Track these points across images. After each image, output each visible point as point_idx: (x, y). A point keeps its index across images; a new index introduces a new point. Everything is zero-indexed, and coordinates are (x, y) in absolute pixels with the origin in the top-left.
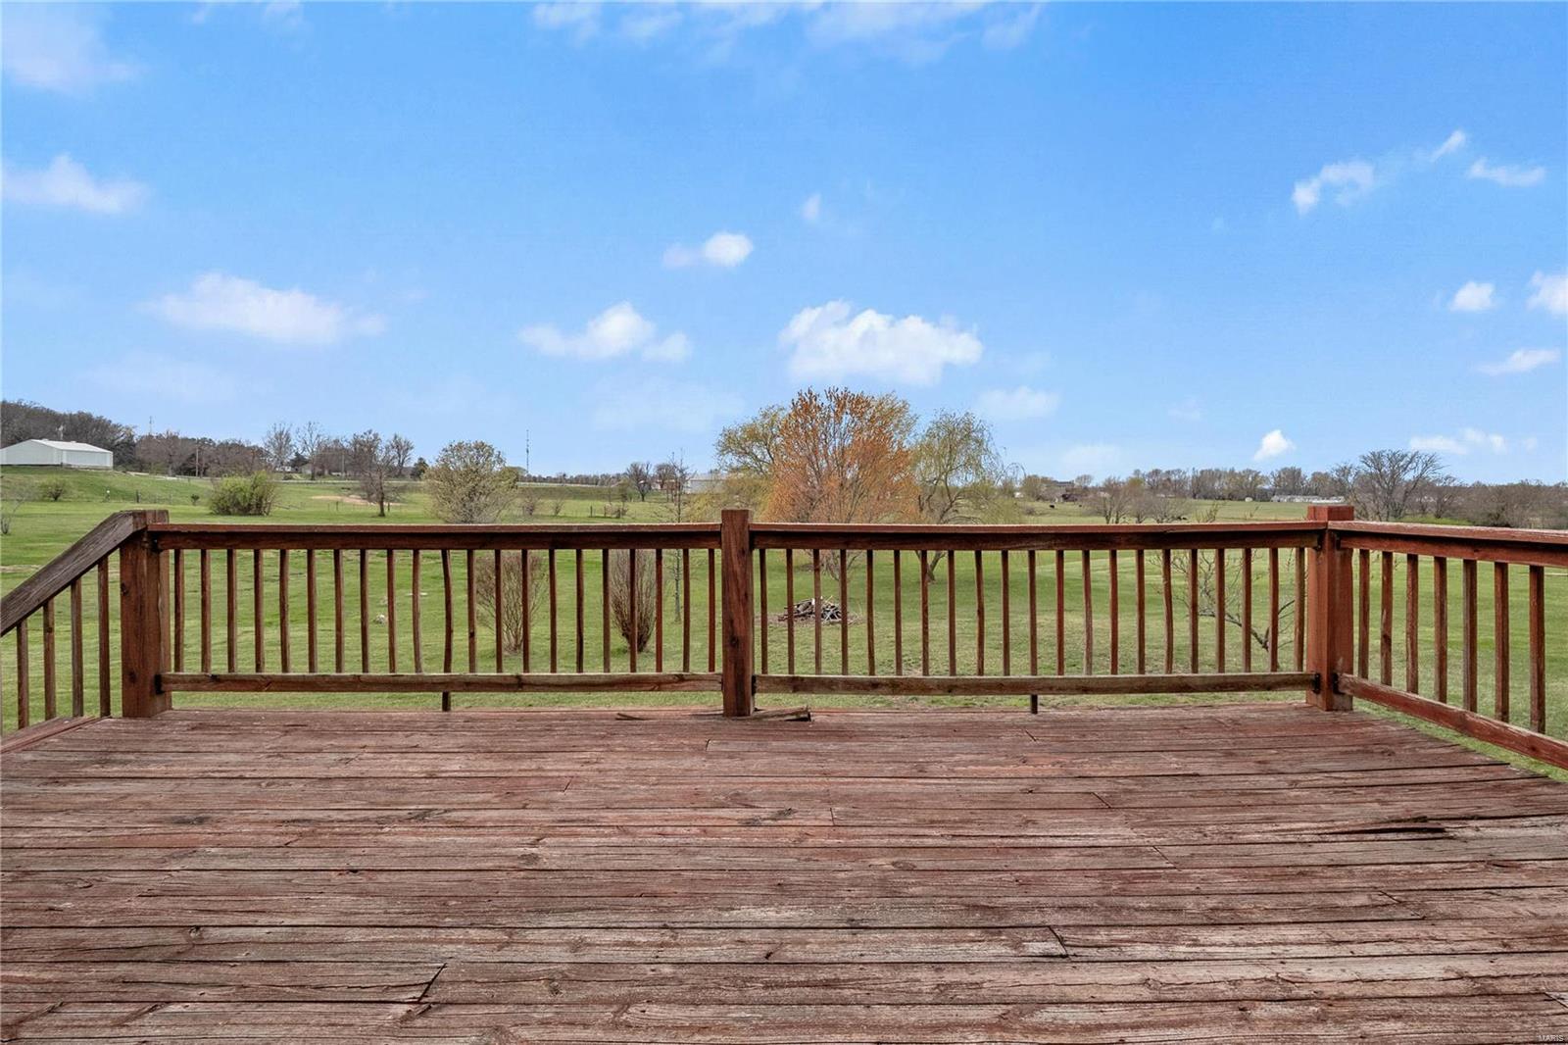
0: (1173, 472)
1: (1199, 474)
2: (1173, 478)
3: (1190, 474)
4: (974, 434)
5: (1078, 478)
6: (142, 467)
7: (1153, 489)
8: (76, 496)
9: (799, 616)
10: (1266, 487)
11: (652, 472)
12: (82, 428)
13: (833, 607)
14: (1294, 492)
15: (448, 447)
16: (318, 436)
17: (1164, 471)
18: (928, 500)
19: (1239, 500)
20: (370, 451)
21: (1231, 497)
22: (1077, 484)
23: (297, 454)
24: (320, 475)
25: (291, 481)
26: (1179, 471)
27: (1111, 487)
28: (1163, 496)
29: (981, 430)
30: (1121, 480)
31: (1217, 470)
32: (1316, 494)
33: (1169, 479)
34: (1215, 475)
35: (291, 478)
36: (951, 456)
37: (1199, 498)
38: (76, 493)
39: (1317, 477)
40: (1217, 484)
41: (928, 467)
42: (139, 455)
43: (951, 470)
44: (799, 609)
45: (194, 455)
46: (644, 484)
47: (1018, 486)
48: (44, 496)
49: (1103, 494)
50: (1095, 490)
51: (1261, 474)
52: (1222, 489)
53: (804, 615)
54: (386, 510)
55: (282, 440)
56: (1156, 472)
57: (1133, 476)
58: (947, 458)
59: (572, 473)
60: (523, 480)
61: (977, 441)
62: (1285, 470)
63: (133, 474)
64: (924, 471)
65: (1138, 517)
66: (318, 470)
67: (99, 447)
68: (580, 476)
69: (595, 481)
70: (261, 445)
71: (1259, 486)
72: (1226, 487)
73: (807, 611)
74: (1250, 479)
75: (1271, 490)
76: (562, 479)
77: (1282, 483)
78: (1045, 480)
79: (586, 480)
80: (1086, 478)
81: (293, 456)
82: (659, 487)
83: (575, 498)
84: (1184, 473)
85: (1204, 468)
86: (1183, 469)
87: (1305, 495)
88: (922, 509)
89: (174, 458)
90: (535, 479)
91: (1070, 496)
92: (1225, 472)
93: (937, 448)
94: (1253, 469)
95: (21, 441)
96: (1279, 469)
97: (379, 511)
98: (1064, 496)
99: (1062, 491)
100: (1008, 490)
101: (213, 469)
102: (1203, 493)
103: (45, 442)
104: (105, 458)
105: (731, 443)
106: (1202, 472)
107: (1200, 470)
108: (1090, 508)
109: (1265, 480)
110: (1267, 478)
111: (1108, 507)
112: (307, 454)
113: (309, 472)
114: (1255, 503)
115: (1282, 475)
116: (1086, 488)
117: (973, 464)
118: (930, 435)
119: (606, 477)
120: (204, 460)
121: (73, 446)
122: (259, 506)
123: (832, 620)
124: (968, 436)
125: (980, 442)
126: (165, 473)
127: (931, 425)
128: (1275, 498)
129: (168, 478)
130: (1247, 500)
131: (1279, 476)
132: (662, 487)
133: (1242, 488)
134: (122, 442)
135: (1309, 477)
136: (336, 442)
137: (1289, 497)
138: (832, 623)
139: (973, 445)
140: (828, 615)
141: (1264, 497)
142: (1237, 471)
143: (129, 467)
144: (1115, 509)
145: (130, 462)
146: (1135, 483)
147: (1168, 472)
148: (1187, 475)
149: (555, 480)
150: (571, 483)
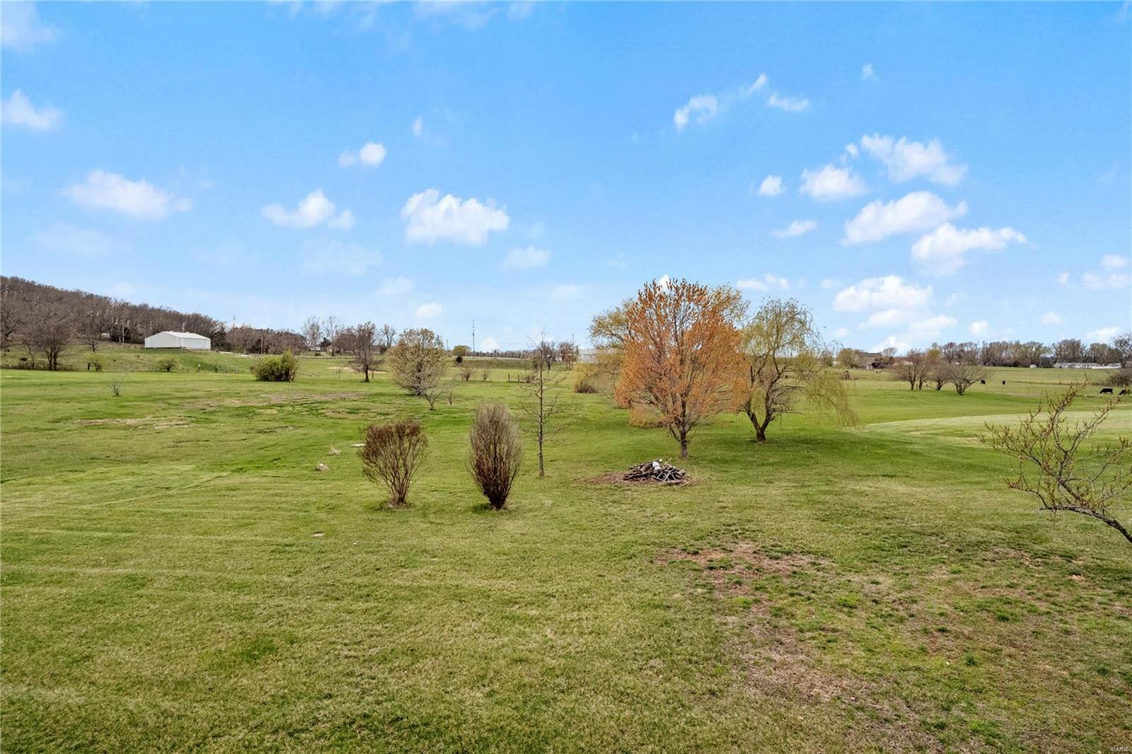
0: (965, 344)
1: (988, 346)
2: (966, 349)
3: (980, 346)
4: (798, 316)
5: (885, 350)
6: (229, 348)
7: (950, 358)
8: (180, 368)
9: (642, 476)
10: (1048, 356)
11: (556, 348)
12: (196, 324)
13: (670, 469)
14: (1074, 360)
15: (403, 333)
16: (336, 326)
17: (958, 344)
18: (758, 372)
19: (1026, 367)
20: (369, 336)
21: (1016, 365)
22: (884, 355)
23: (324, 339)
24: (338, 352)
25: (320, 357)
26: (971, 344)
27: (914, 358)
28: (958, 363)
29: (804, 313)
30: (921, 351)
31: (1004, 343)
32: (1095, 362)
33: (962, 351)
34: (1003, 347)
35: (319, 355)
36: (778, 334)
37: (989, 365)
38: (181, 366)
39: (1094, 347)
40: (1004, 354)
41: (759, 344)
42: (228, 340)
43: (778, 347)
44: (641, 470)
45: (259, 341)
46: (550, 357)
47: (835, 356)
48: (162, 368)
49: (907, 363)
50: (900, 359)
51: (1043, 346)
52: (1009, 358)
53: (645, 476)
54: (370, 377)
55: (314, 329)
56: (951, 345)
57: (931, 348)
58: (775, 337)
59: (503, 350)
60: (469, 355)
61: (801, 323)
62: (1065, 342)
63: (222, 353)
64: (754, 348)
65: (939, 382)
66: (336, 349)
67: (204, 336)
68: (509, 351)
69: (519, 355)
70: (301, 333)
71: (1042, 355)
72: (1012, 356)
73: (648, 472)
74: (1034, 349)
75: (1052, 358)
76: (495, 354)
77: (1062, 353)
78: (857, 352)
79: (512, 355)
80: (892, 350)
81: (323, 340)
82: (561, 359)
83: (501, 368)
84: (976, 345)
85: (993, 342)
86: (974, 342)
87: (1084, 362)
88: (753, 380)
89: (247, 342)
90: (478, 354)
91: (878, 364)
92: (1011, 344)
93: (766, 328)
94: (1036, 341)
95: (158, 332)
96: (1060, 341)
97: (365, 378)
98: (873, 364)
99: (872, 360)
100: (827, 361)
101: (272, 349)
102: (992, 361)
103: (171, 333)
104: (205, 343)
105: (600, 327)
106: (991, 344)
107: (989, 343)
108: (897, 375)
109: (1047, 350)
110: (1049, 349)
111: (913, 373)
112: (329, 338)
113: (331, 351)
114: (1039, 369)
115: (1063, 346)
116: (891, 358)
117: (797, 340)
118: (759, 316)
119: (526, 352)
120: (266, 344)
121: (188, 335)
122: (287, 374)
123: (669, 481)
124: (792, 318)
125: (802, 323)
126: (242, 353)
127: (760, 310)
128: (1057, 365)
129: (243, 356)
130: (1032, 366)
131: (1060, 347)
132: (563, 359)
133: (1027, 357)
134: (218, 332)
135: (1088, 347)
136: (348, 330)
137: (1070, 364)
138: (670, 485)
139: (797, 325)
140: (667, 476)
141: (1047, 364)
142: (1022, 343)
143: (222, 348)
144: (918, 376)
145: (223, 345)
146: (933, 354)
147: (962, 345)
148: (978, 347)
149: (491, 355)
150: (502, 357)
